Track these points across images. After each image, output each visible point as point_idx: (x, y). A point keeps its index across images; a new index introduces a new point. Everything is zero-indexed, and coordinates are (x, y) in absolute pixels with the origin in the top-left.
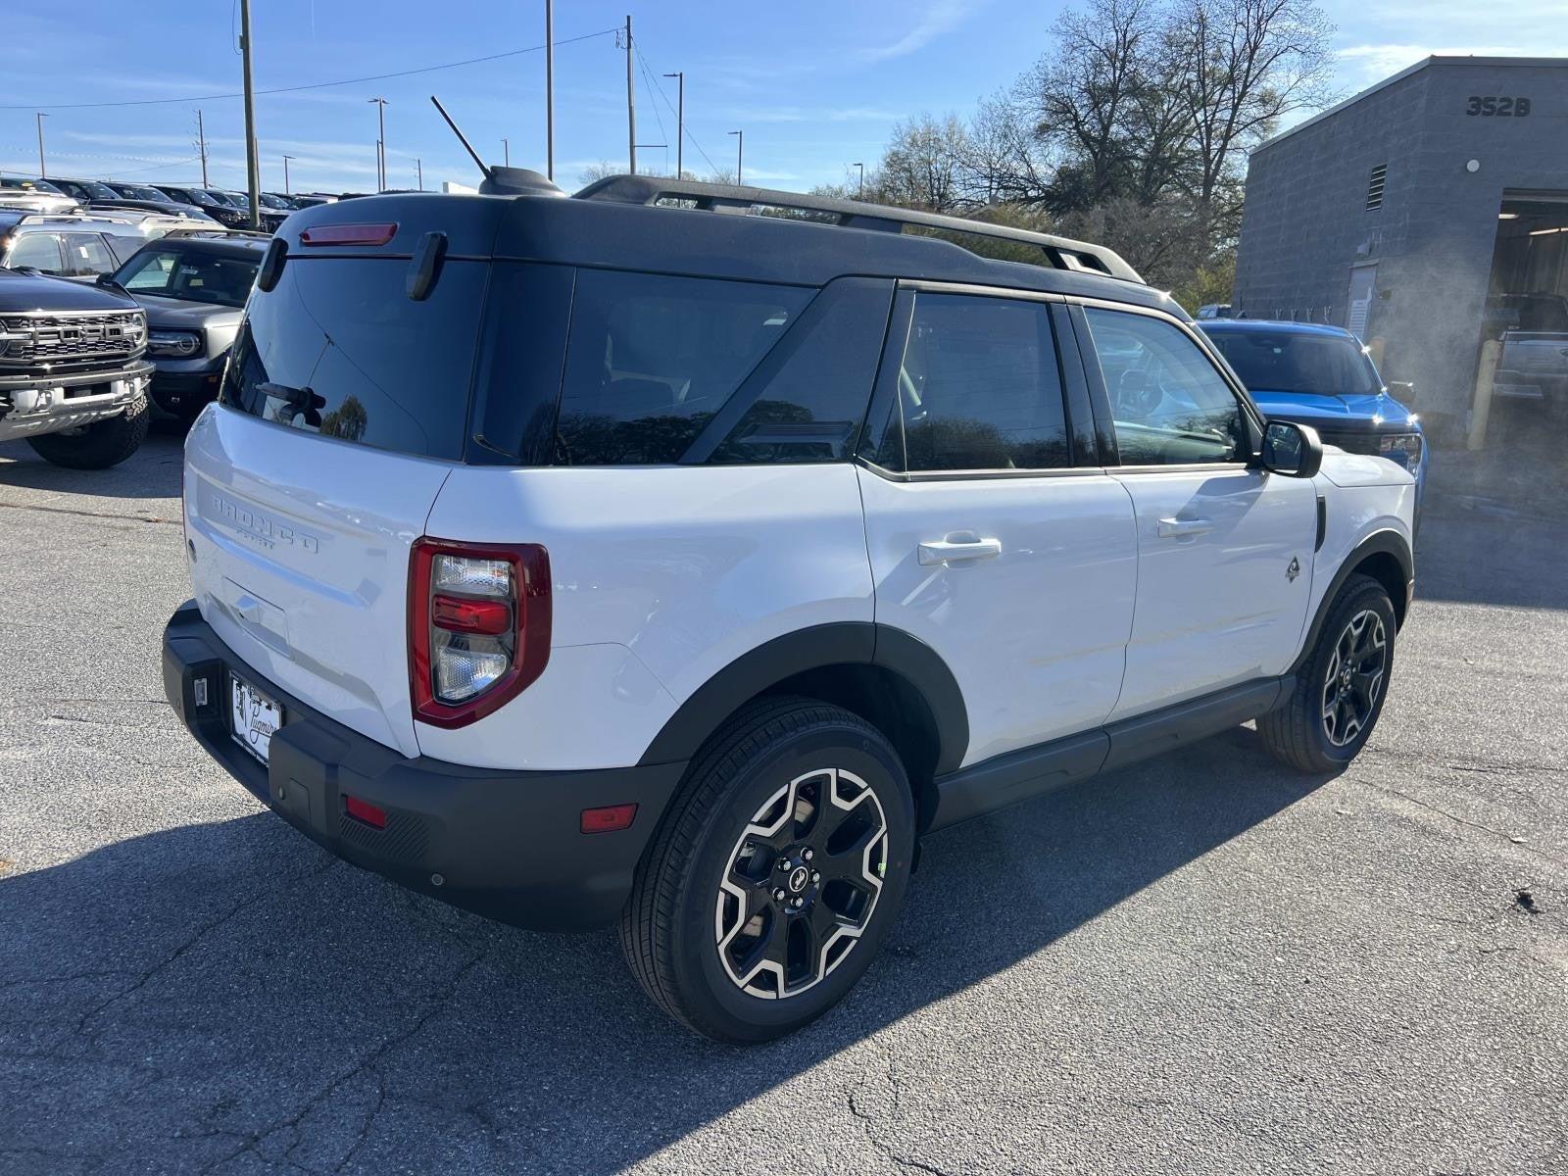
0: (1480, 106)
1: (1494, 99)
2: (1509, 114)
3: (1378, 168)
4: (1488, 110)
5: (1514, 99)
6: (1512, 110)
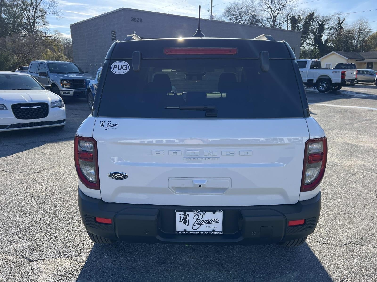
0: (133, 19)
1: (136, 18)
2: (139, 22)
3: (113, 32)
4: (135, 20)
5: (139, 18)
6: (139, 21)
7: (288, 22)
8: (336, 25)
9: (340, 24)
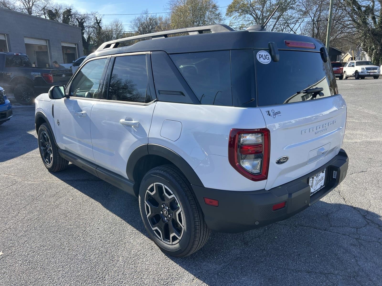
7: (45, 16)
8: (95, 24)
9: (98, 23)
